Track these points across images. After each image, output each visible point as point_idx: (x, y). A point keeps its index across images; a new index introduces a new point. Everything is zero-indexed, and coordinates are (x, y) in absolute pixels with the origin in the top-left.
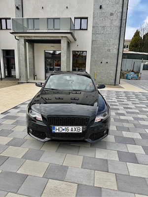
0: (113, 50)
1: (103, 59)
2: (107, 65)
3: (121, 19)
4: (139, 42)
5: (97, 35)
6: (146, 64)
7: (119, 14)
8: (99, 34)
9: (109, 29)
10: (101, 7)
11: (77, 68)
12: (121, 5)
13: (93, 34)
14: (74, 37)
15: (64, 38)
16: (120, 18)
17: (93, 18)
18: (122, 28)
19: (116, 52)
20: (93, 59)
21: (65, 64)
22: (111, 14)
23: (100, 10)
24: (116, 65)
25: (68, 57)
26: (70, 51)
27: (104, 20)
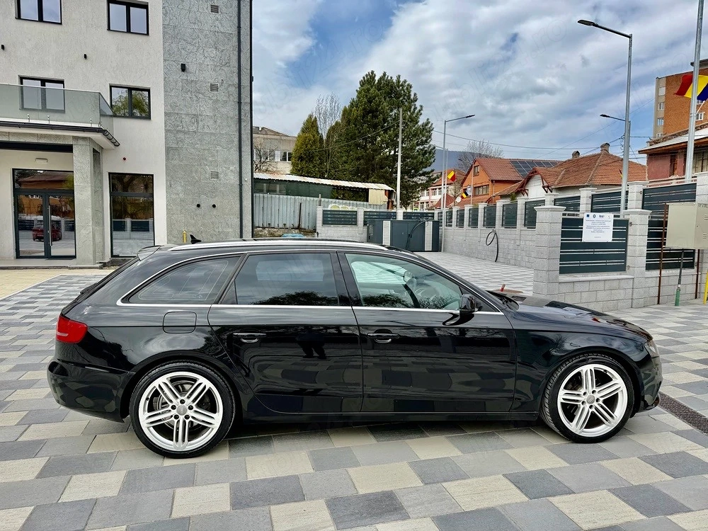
0: (226, 175)
1: (203, 197)
2: (215, 211)
3: (240, 103)
4: (315, 149)
5: (181, 136)
6: (329, 209)
7: (234, 90)
8: (185, 133)
9: (211, 123)
10: (183, 68)
11: (128, 221)
12: (236, 70)
13: (167, 131)
14: (111, 139)
15: (81, 142)
16: (237, 100)
17: (165, 91)
18: (243, 124)
19: (234, 179)
20: (173, 196)
21: (89, 211)
22: (214, 88)
23: (182, 73)
24: (238, 212)
25: (97, 192)
26: (101, 173)
27: (195, 98)
